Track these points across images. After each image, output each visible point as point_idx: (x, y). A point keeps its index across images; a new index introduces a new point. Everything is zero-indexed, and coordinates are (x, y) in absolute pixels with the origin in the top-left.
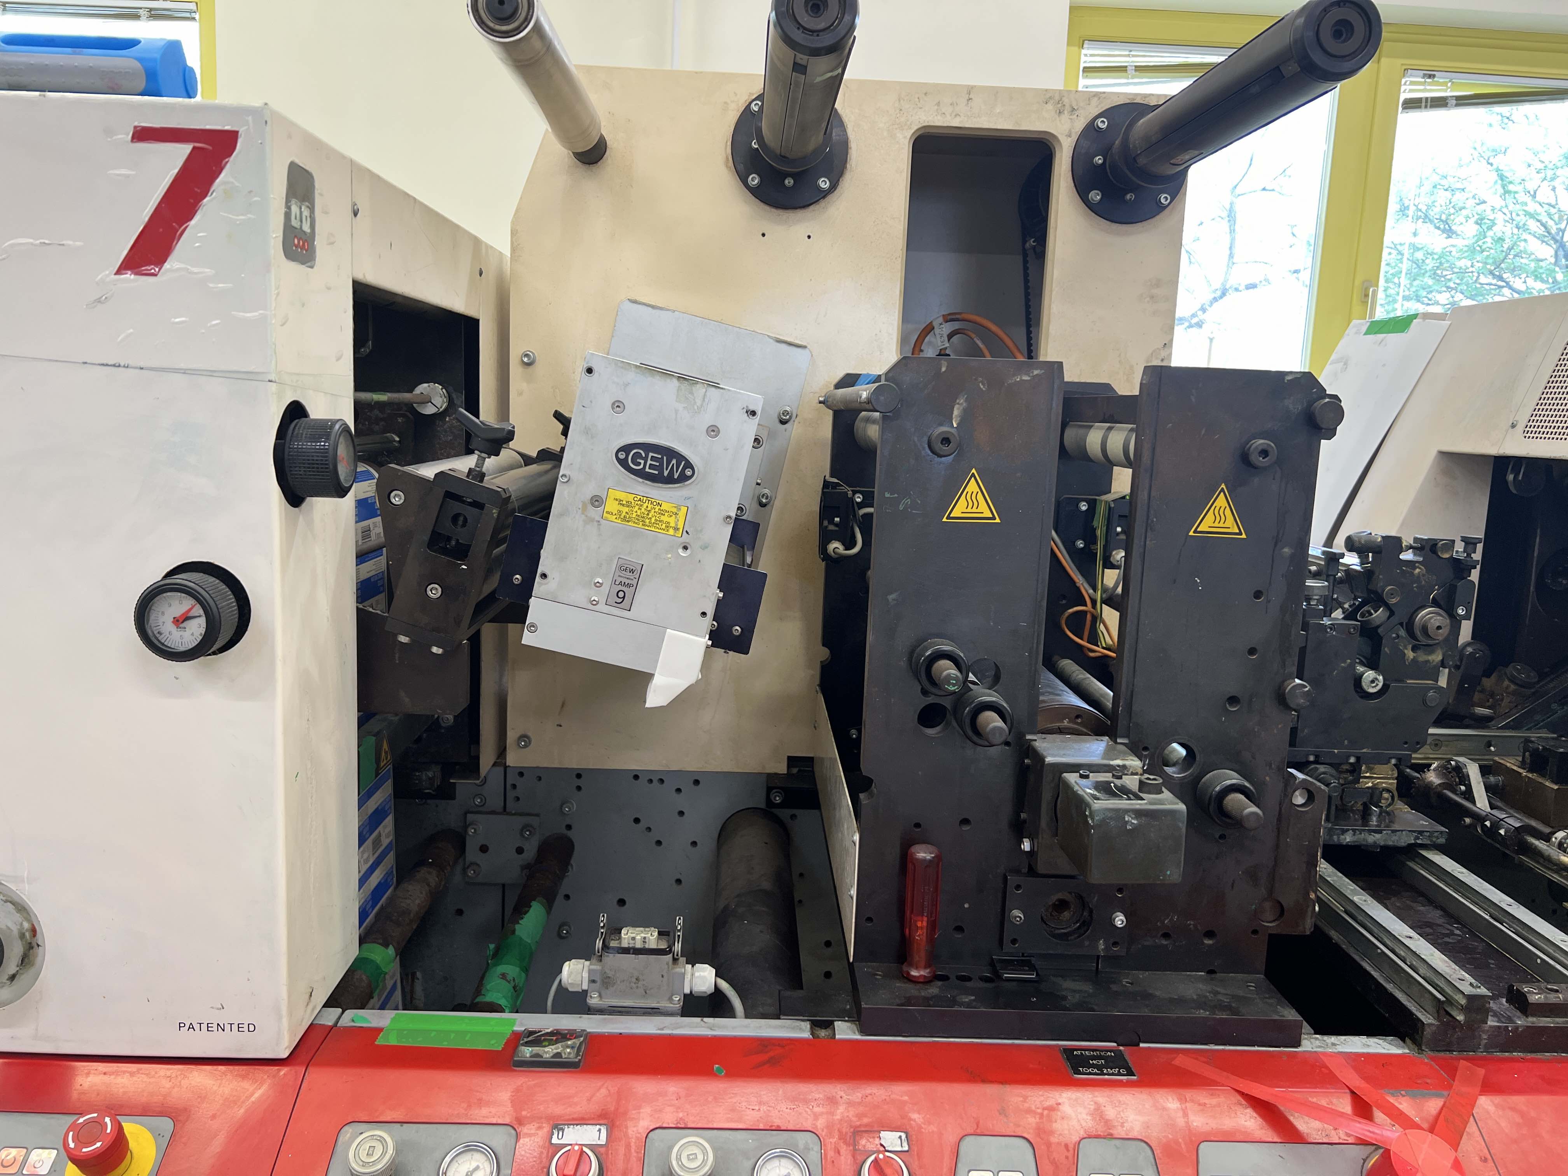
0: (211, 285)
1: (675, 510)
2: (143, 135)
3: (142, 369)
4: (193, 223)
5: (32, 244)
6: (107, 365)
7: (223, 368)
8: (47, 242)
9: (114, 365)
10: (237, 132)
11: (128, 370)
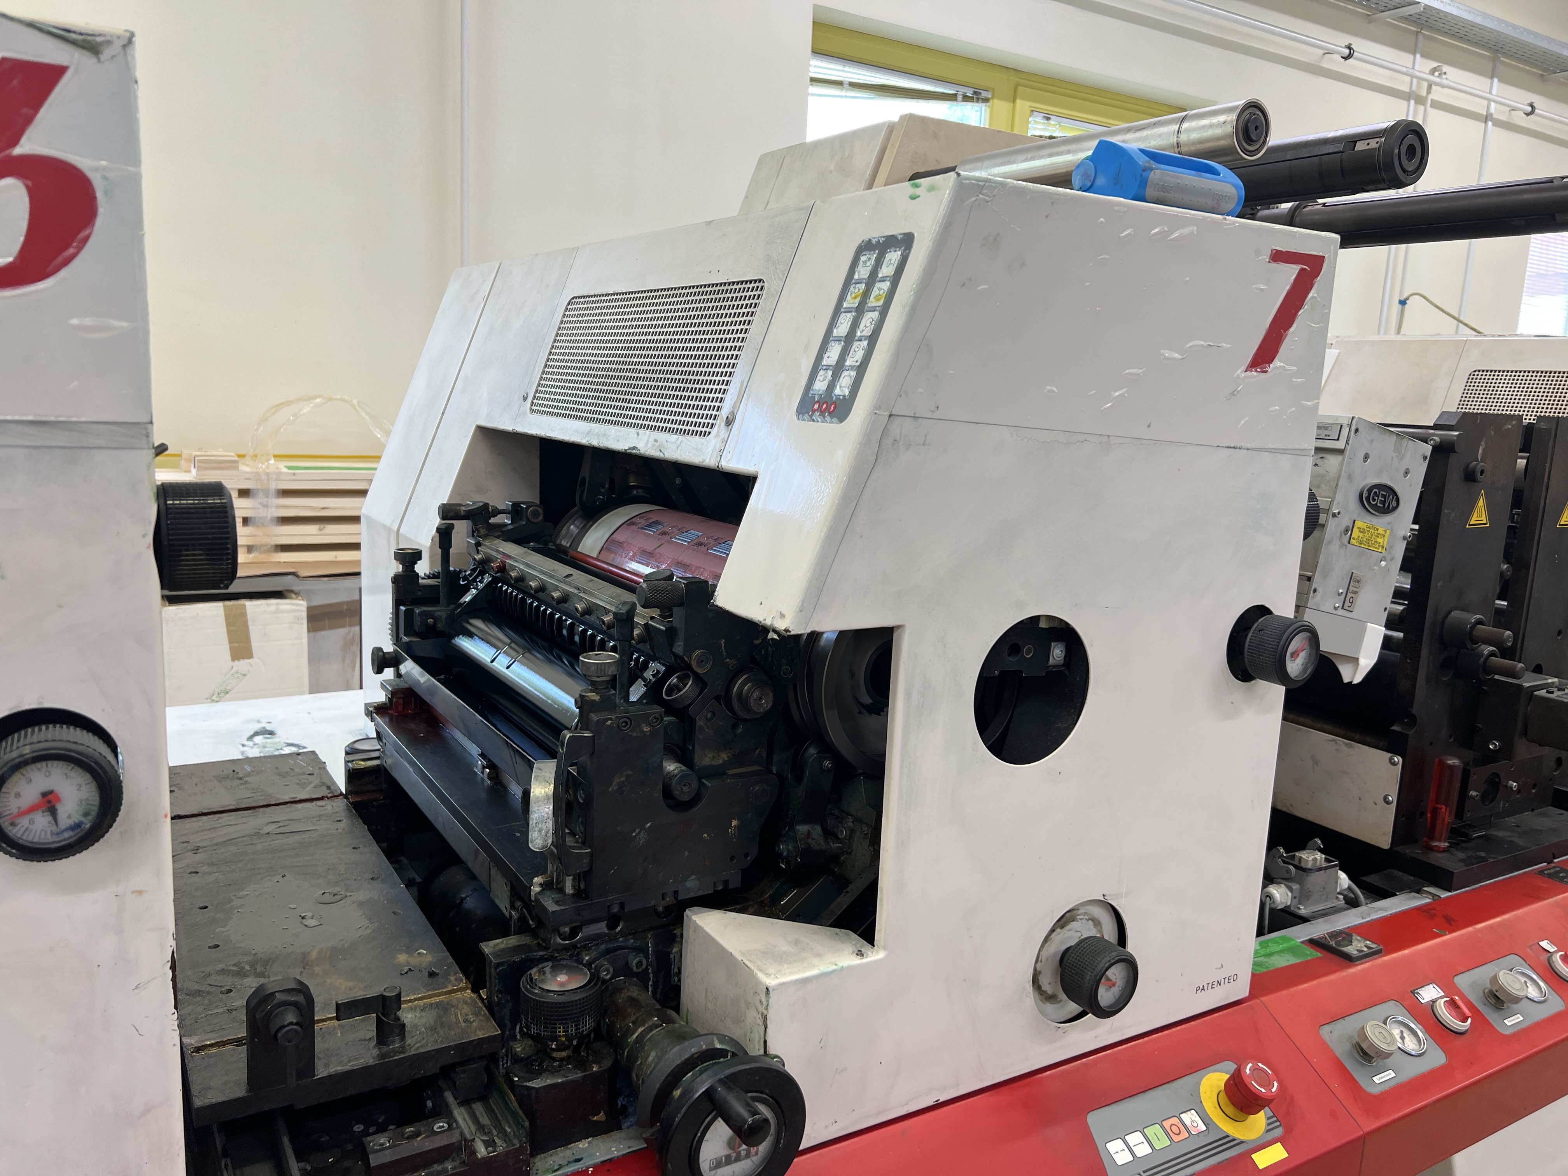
0: (1294, 380)
1: (1383, 533)
2: (1279, 257)
3: (1248, 449)
4: (1292, 329)
5: (1202, 346)
6: (1230, 448)
7: (1290, 447)
8: (1212, 344)
9: (1234, 448)
10: (1324, 257)
11: (1241, 450)
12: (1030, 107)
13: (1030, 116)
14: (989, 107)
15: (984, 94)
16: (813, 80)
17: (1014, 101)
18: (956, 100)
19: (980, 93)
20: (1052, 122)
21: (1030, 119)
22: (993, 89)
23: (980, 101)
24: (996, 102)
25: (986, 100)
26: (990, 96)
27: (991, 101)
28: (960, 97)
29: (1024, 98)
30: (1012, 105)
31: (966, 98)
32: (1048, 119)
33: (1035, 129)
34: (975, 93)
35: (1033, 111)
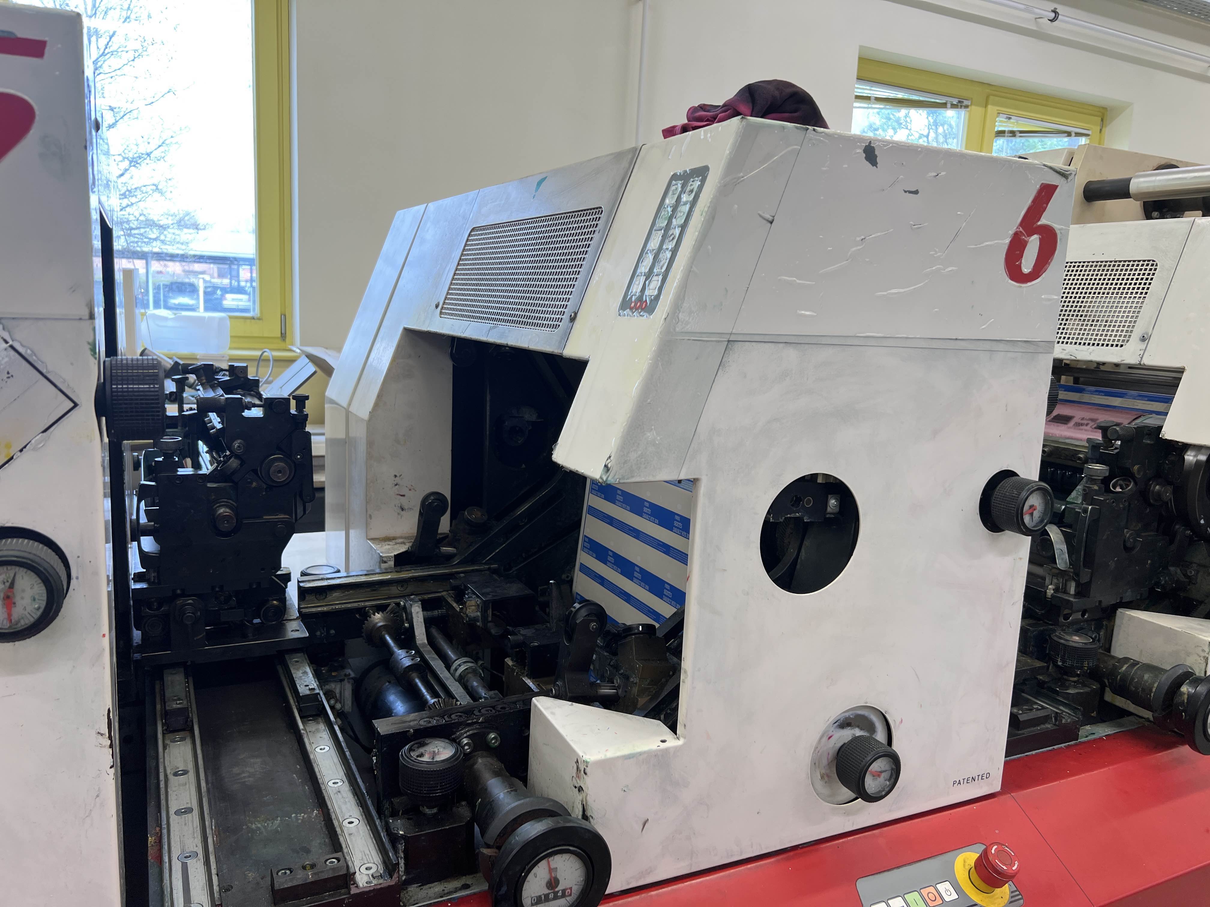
12: (997, 110)
13: (997, 117)
14: (968, 111)
15: (966, 103)
16: (857, 97)
17: (986, 106)
18: (946, 108)
19: (963, 102)
20: (1012, 121)
21: (997, 119)
22: (972, 98)
23: (963, 107)
24: (973, 108)
25: (967, 107)
26: (969, 104)
27: (970, 107)
28: (949, 105)
29: (993, 104)
30: (984, 109)
31: (953, 106)
32: (1010, 118)
33: (1000, 126)
34: (959, 102)
35: (999, 113)
